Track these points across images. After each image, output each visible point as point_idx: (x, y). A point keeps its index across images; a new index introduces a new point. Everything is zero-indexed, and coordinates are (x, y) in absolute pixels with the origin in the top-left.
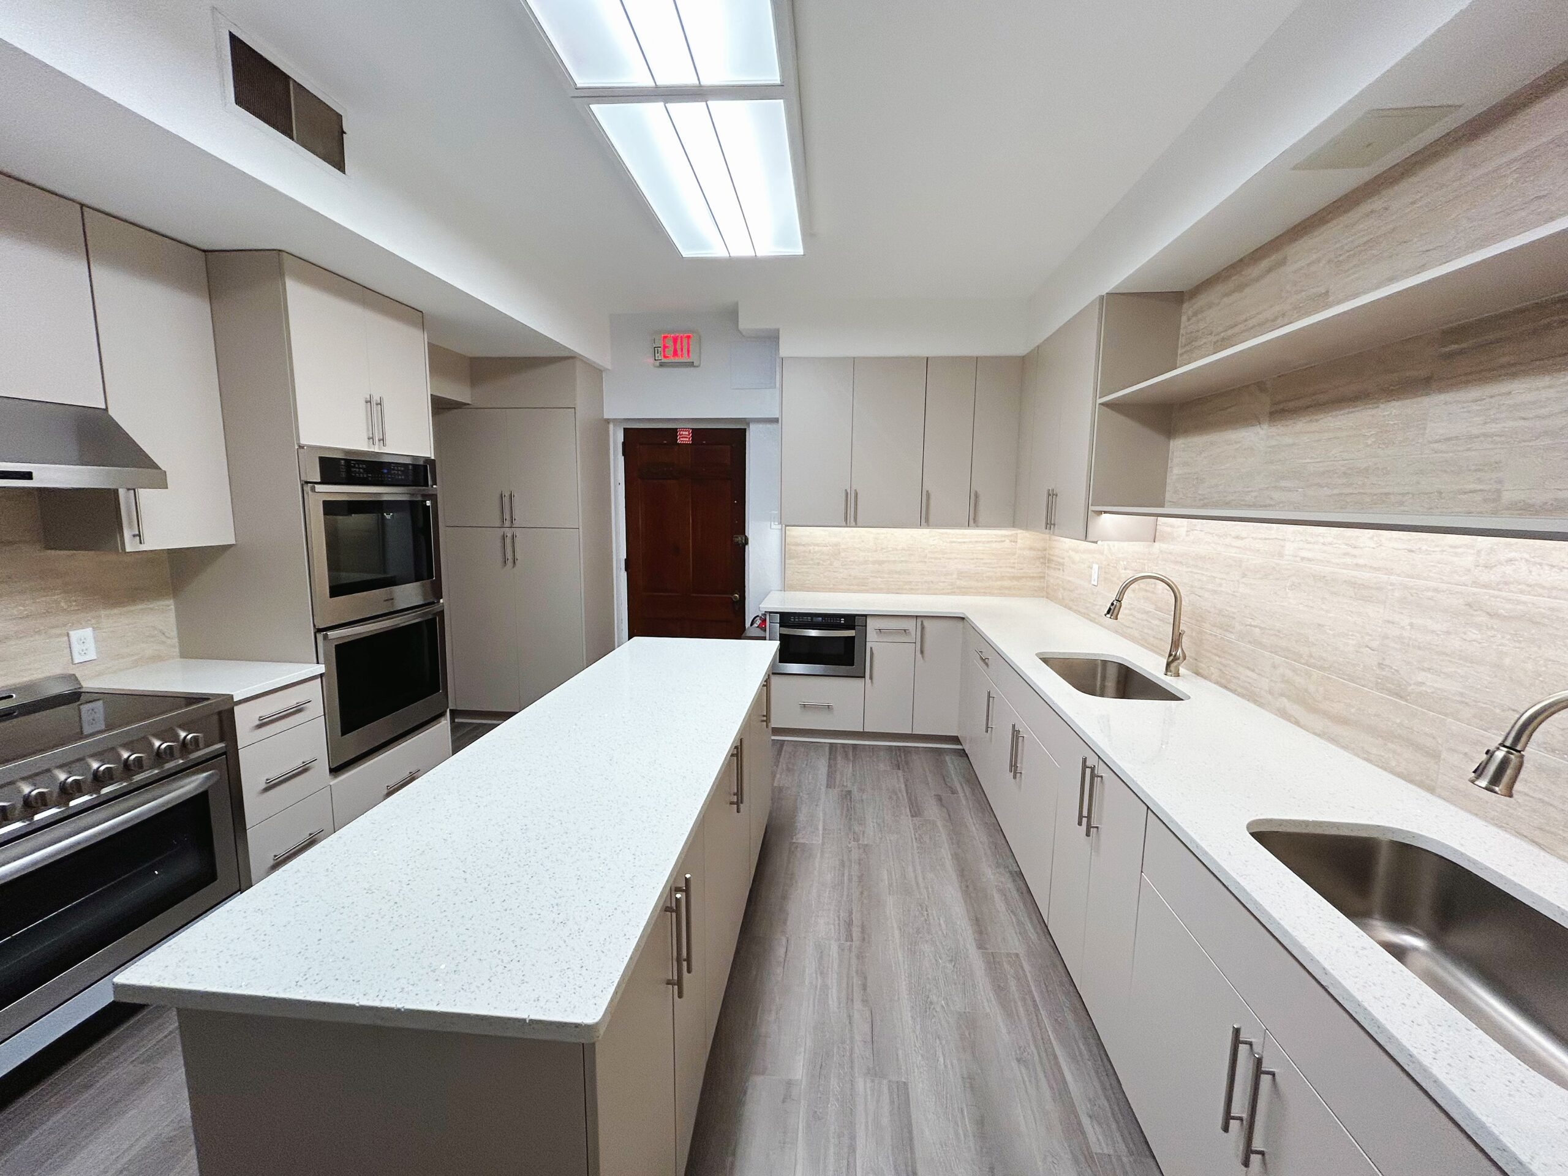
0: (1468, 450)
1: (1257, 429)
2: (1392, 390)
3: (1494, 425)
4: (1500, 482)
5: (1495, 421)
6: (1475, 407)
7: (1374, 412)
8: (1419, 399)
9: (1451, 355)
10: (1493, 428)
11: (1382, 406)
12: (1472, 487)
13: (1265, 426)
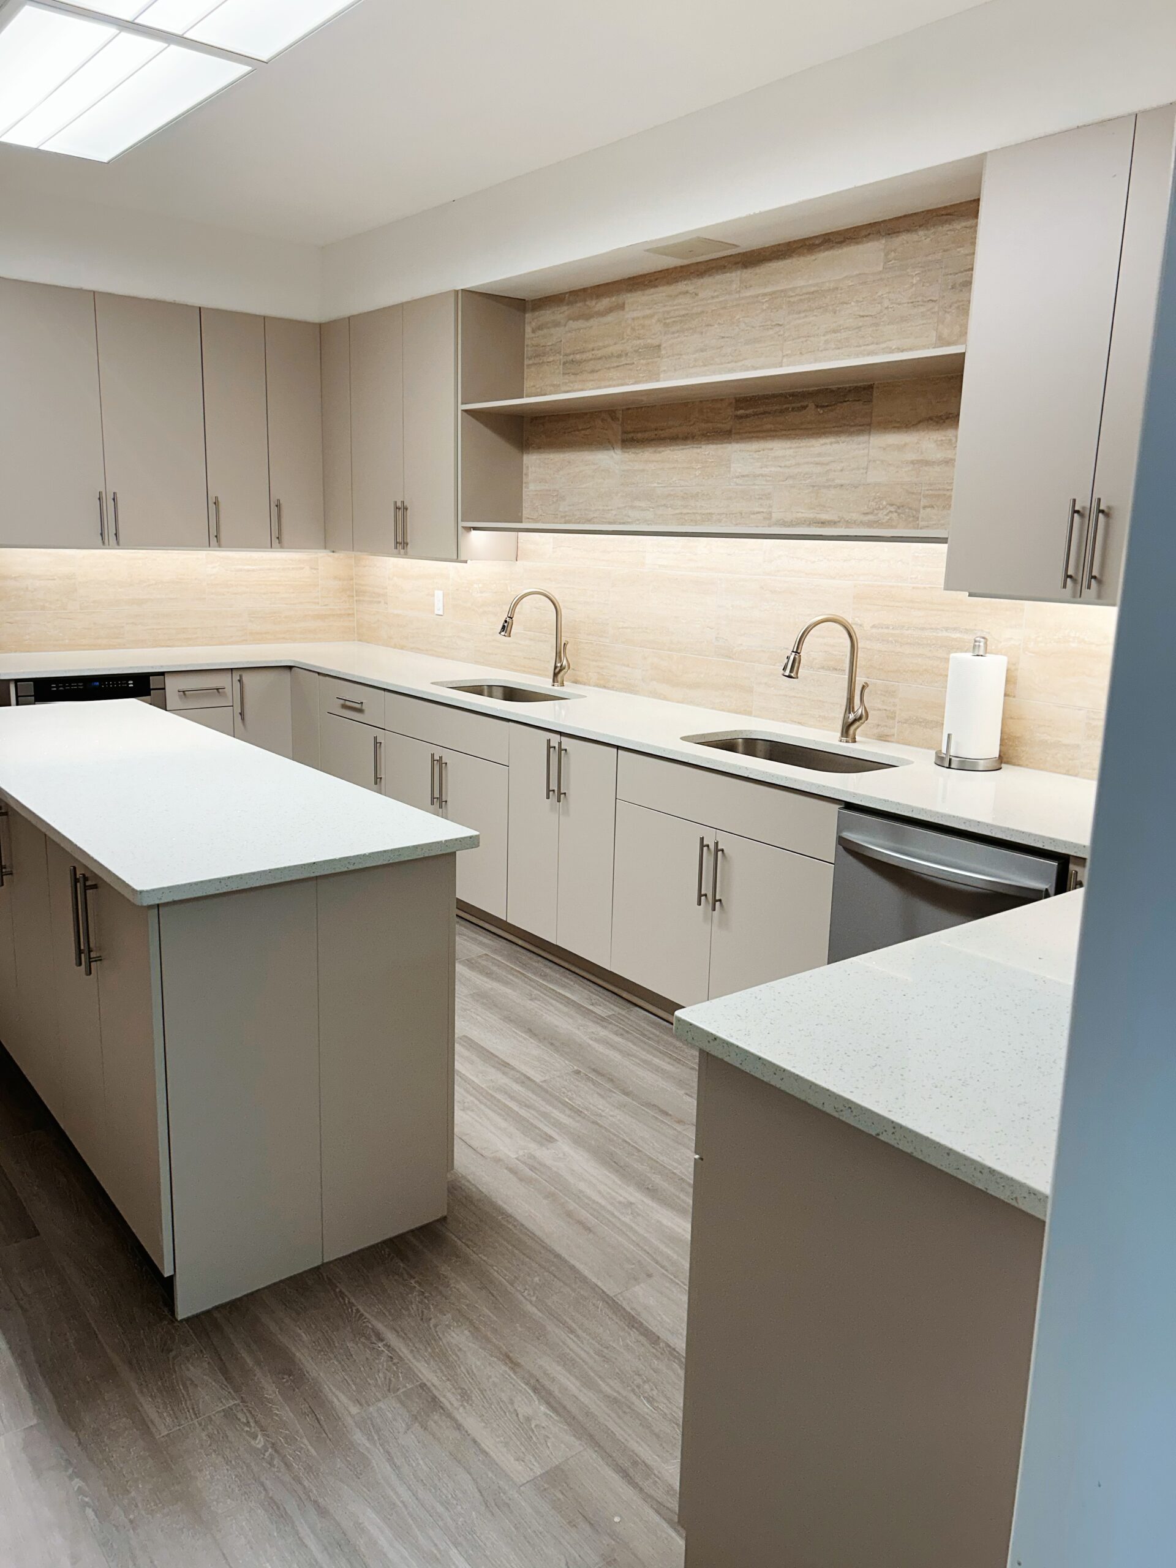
0: (754, 484)
1: (611, 453)
2: (709, 436)
3: (766, 469)
4: (770, 507)
5: (766, 466)
6: (756, 456)
7: (699, 450)
8: (724, 445)
9: (741, 417)
10: (765, 471)
11: (704, 447)
12: (757, 509)
13: (619, 452)
